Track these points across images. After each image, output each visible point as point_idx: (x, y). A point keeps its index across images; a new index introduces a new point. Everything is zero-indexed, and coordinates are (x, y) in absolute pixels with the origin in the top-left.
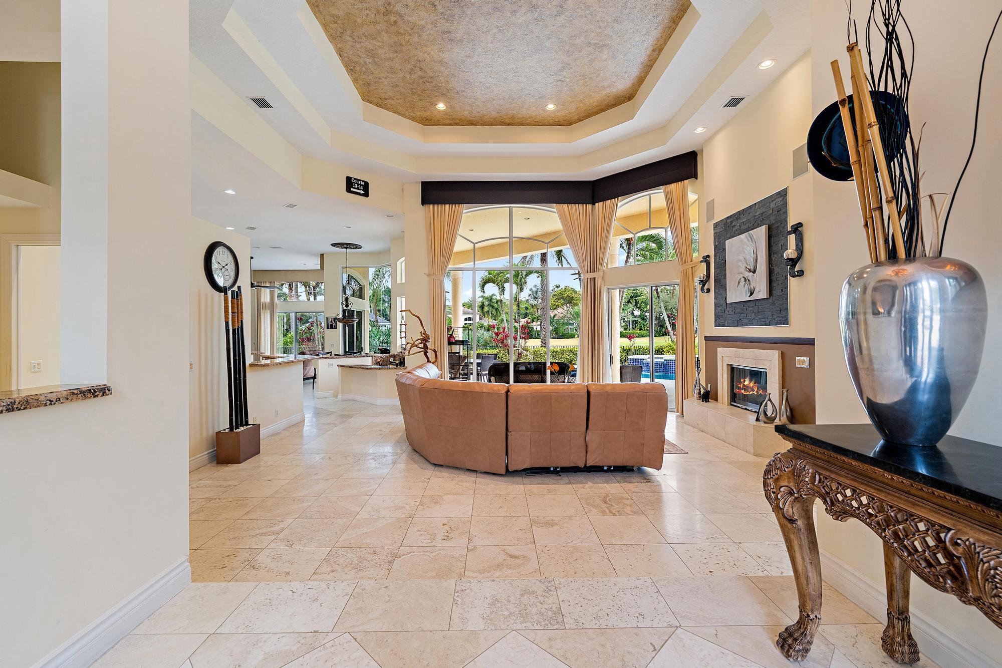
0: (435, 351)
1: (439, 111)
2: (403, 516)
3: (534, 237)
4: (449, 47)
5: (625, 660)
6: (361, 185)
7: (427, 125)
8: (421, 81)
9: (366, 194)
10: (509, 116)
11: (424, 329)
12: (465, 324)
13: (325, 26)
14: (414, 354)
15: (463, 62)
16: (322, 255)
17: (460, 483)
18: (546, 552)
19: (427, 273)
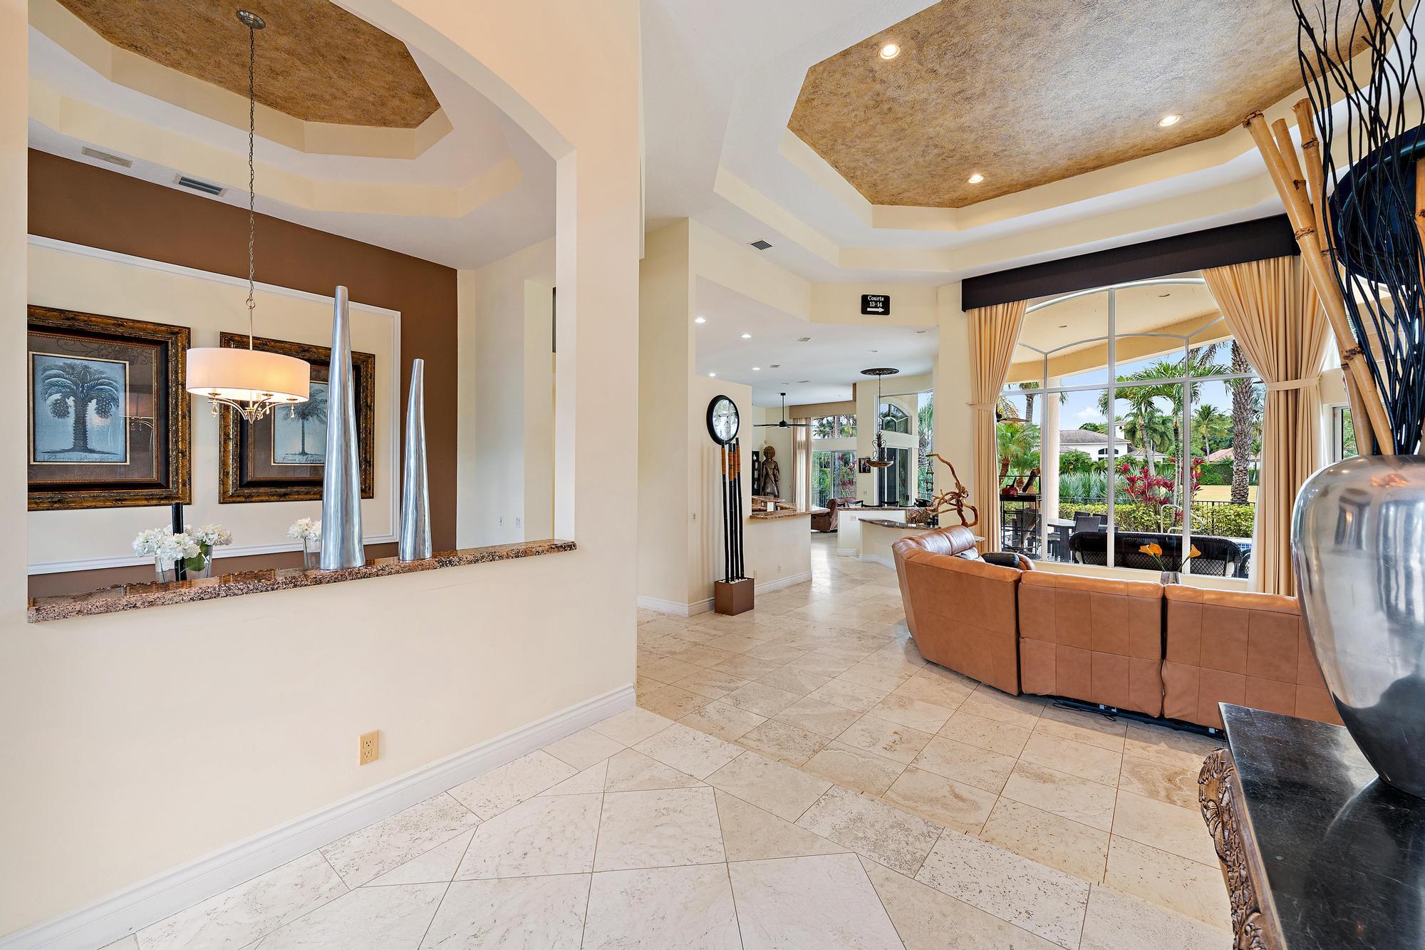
0: (974, 510)
1: (974, 185)
2: (855, 709)
3: (1153, 331)
4: (968, 107)
5: (959, 941)
6: (880, 302)
7: (962, 207)
8: (939, 159)
9: (886, 312)
10: (1092, 158)
11: (957, 480)
12: (1100, 459)
13: (814, 145)
14: (944, 512)
15: (993, 117)
16: (855, 385)
17: (947, 692)
18: (1010, 809)
19: (970, 402)
